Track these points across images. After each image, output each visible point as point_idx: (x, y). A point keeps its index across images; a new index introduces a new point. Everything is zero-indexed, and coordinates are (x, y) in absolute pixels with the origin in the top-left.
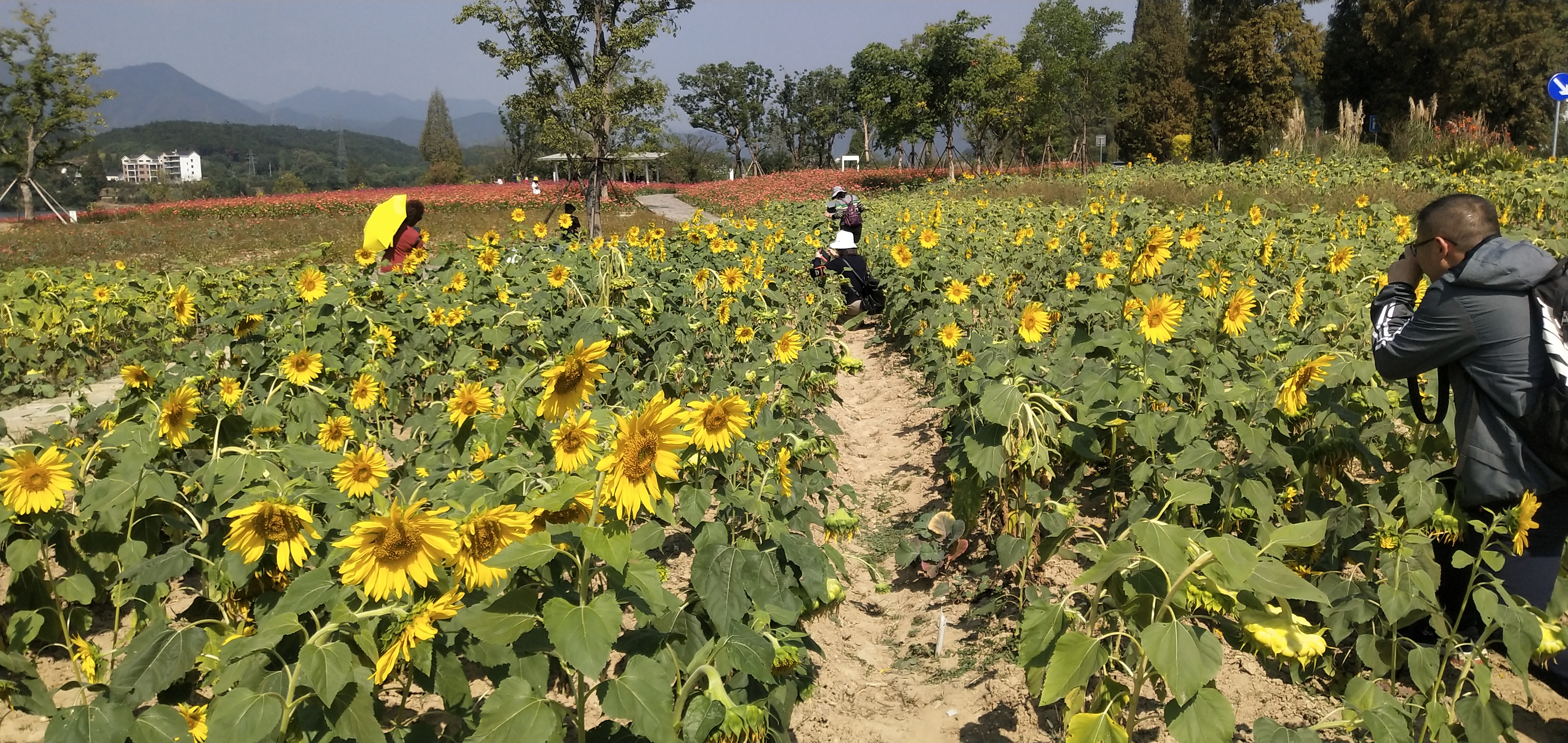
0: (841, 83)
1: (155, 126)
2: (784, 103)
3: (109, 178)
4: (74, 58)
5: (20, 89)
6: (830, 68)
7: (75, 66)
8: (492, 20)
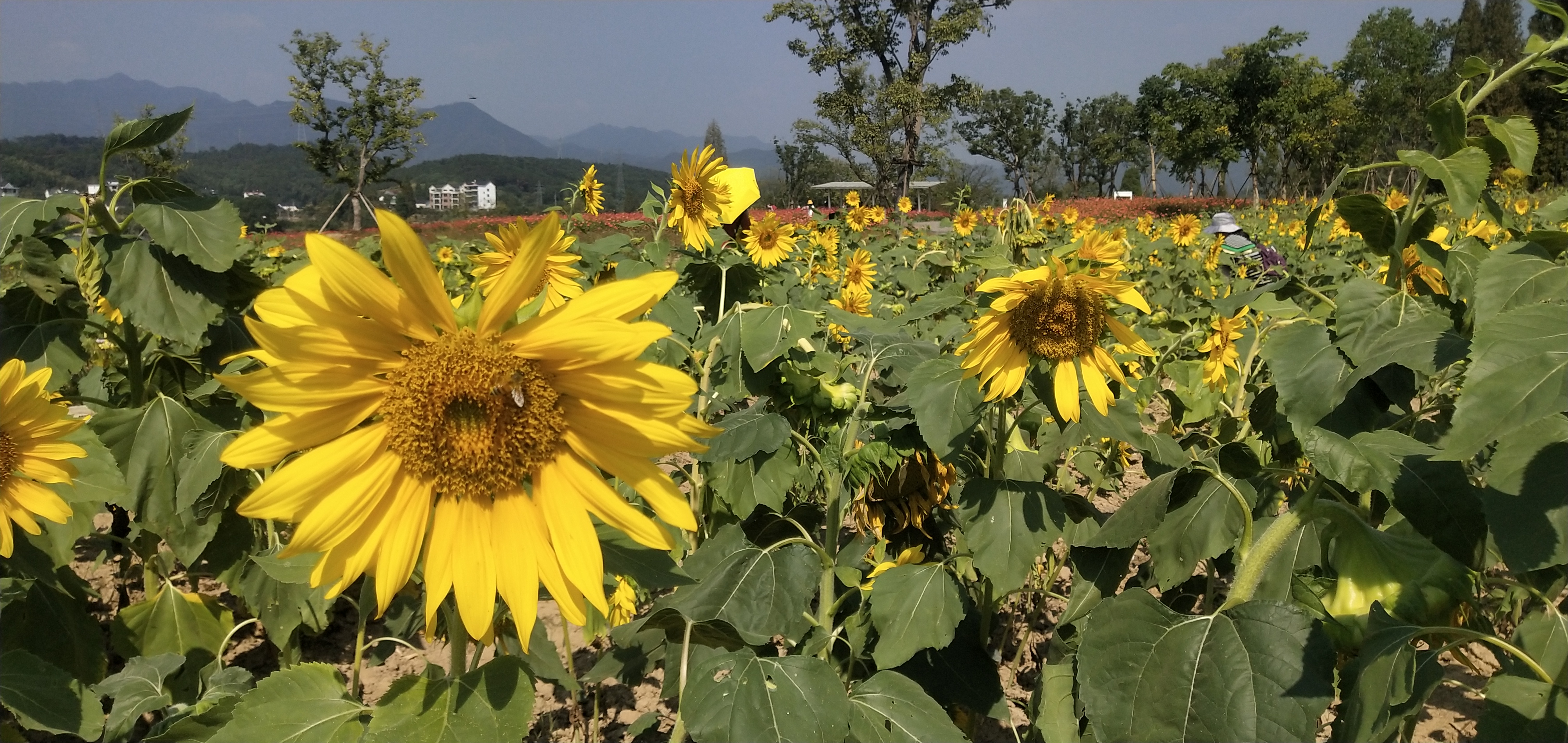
0: (1127, 111)
1: (459, 159)
2: (1066, 131)
3: (418, 206)
4: (403, 83)
5: (357, 111)
6: (1115, 95)
7: (403, 90)
8: (804, 18)
